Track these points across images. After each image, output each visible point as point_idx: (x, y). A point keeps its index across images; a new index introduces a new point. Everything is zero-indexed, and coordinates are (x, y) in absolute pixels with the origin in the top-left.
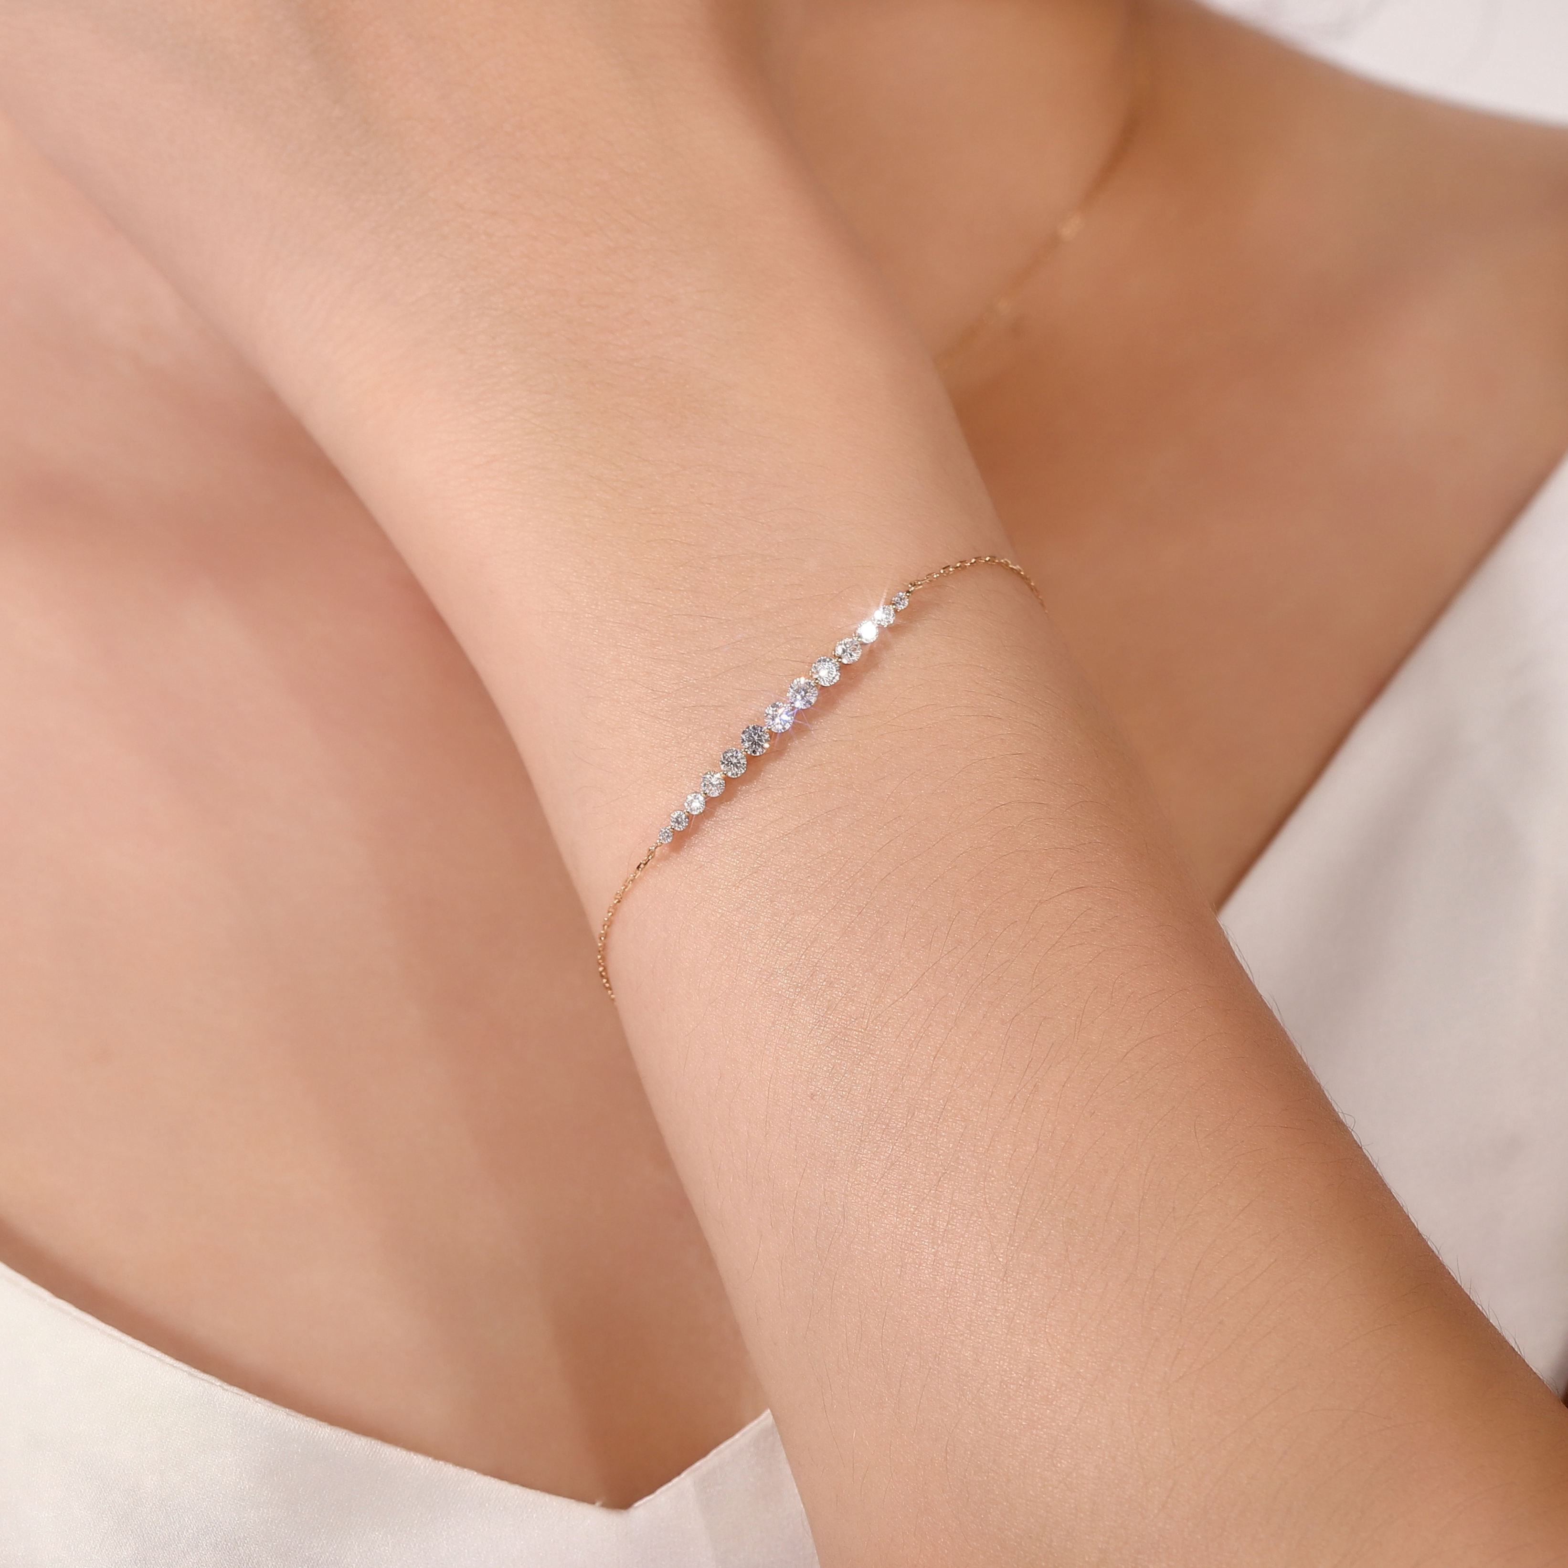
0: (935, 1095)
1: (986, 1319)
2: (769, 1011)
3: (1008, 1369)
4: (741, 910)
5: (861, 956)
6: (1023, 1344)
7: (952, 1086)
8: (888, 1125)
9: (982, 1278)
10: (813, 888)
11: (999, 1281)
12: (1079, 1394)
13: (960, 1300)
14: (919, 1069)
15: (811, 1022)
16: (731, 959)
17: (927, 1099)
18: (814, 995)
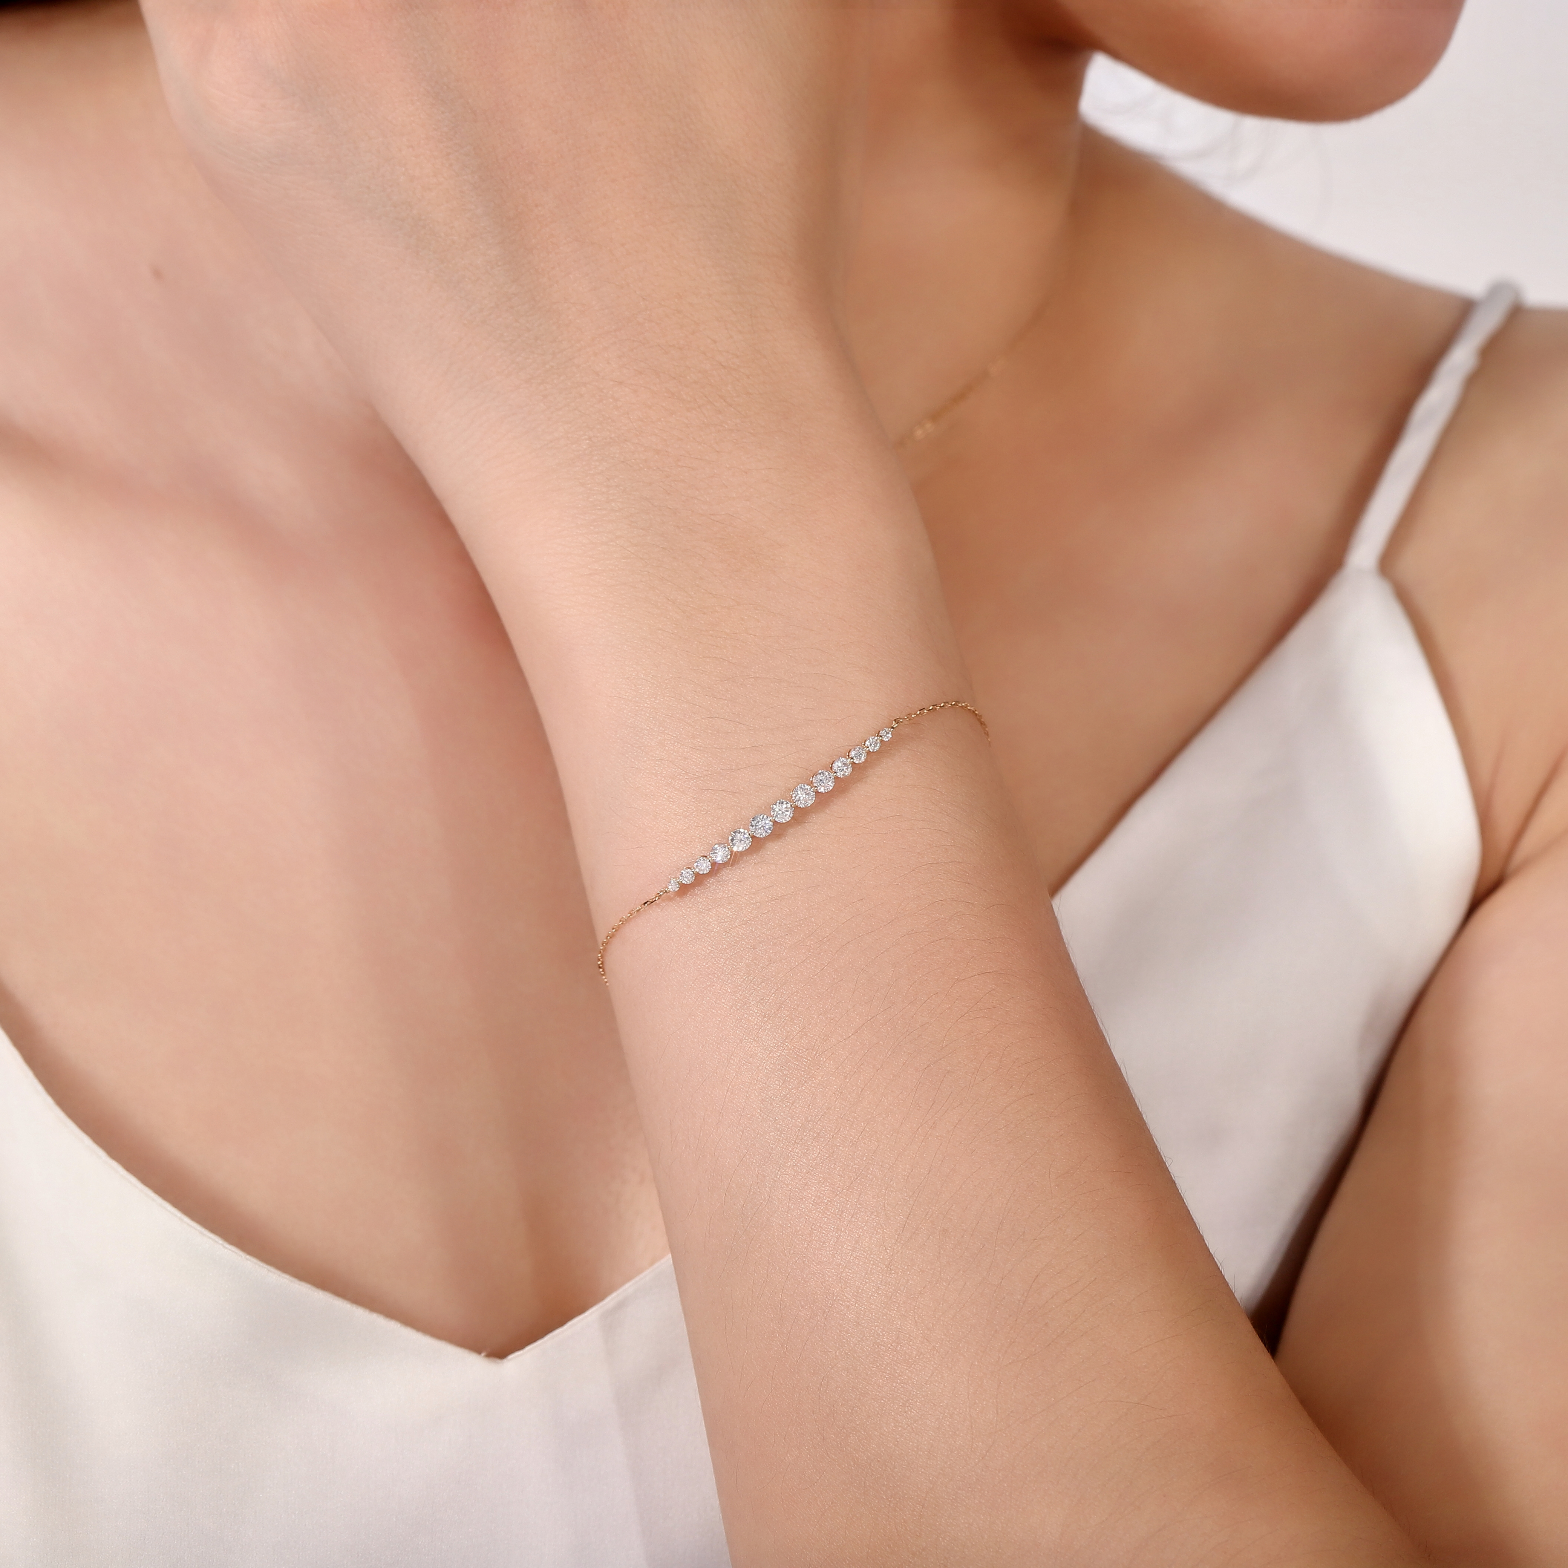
0: (858, 1118)
1: (870, 1294)
2: (739, 1031)
3: (881, 1334)
4: (728, 951)
5: (818, 1002)
6: (896, 1318)
7: (873, 1113)
8: (818, 1134)
9: (872, 1262)
10: (789, 943)
11: (884, 1267)
12: (932, 1362)
13: (851, 1275)
14: (849, 1096)
15: (772, 1045)
16: (714, 986)
17: (852, 1120)
18: (778, 1025)
